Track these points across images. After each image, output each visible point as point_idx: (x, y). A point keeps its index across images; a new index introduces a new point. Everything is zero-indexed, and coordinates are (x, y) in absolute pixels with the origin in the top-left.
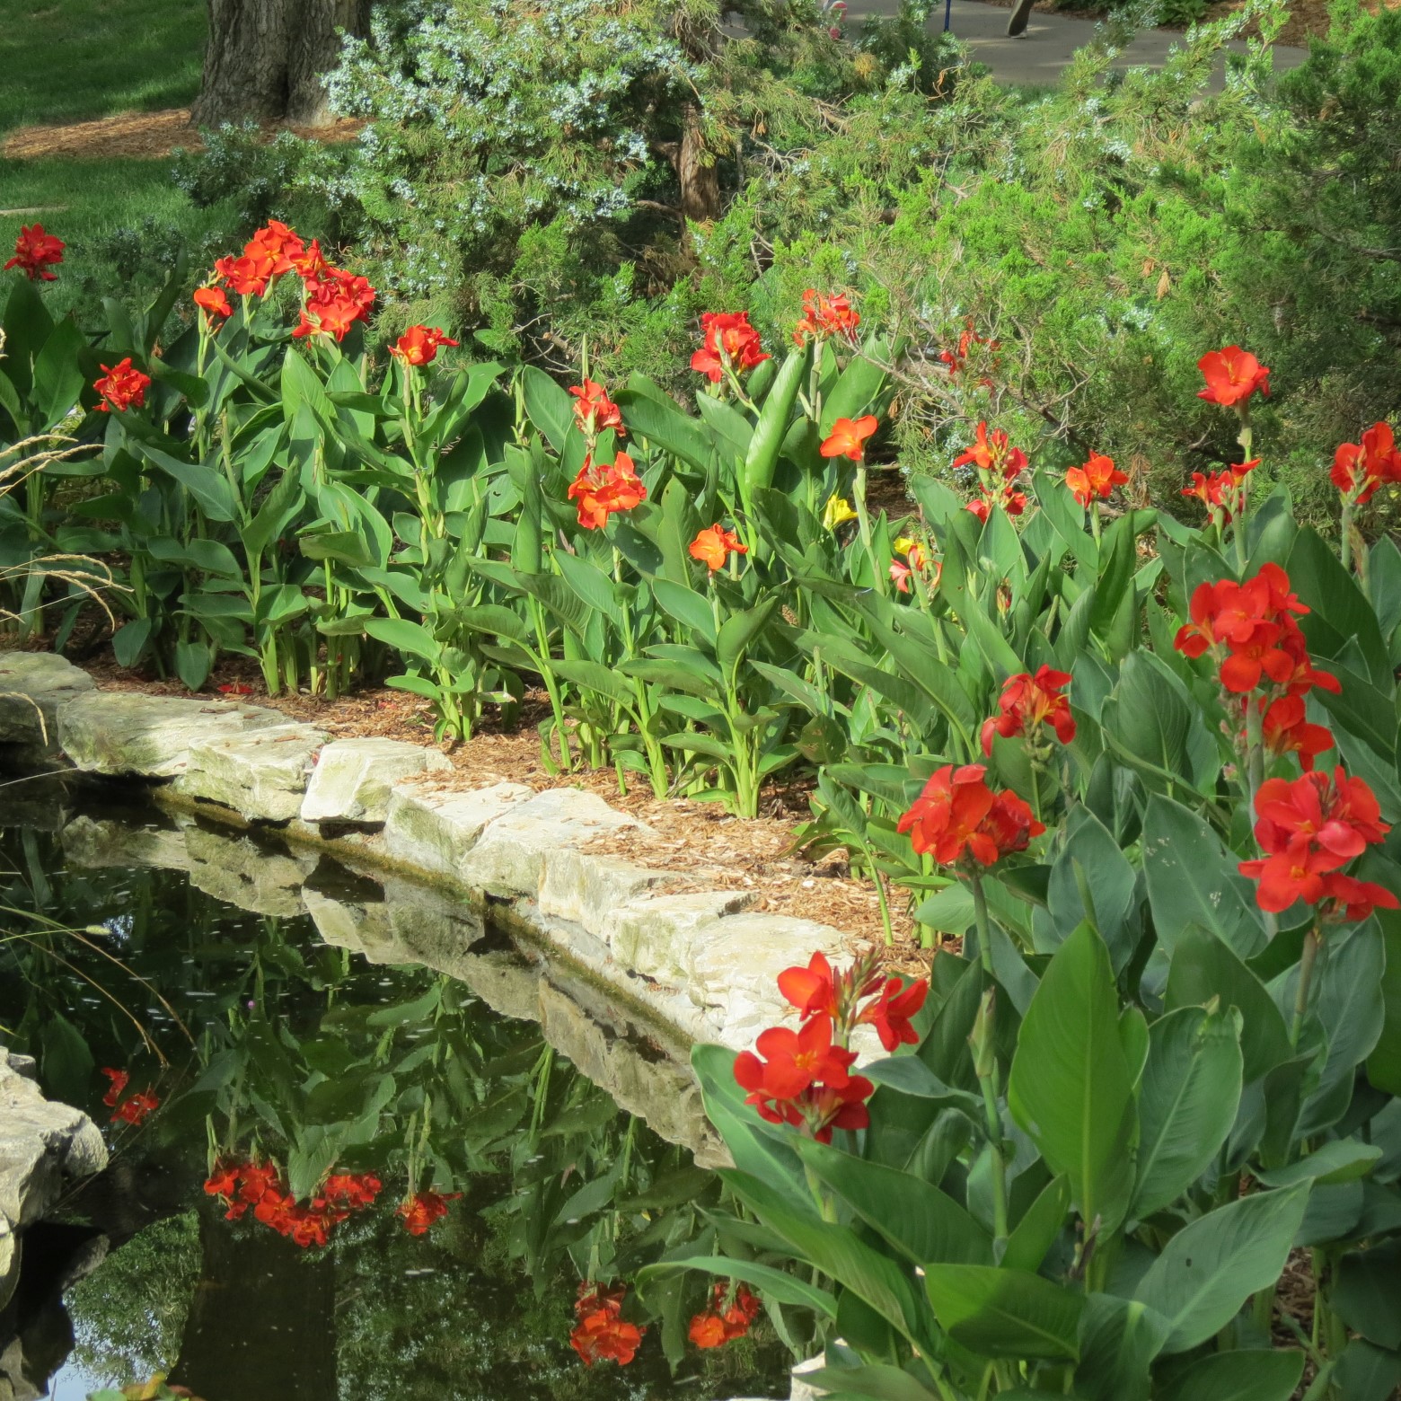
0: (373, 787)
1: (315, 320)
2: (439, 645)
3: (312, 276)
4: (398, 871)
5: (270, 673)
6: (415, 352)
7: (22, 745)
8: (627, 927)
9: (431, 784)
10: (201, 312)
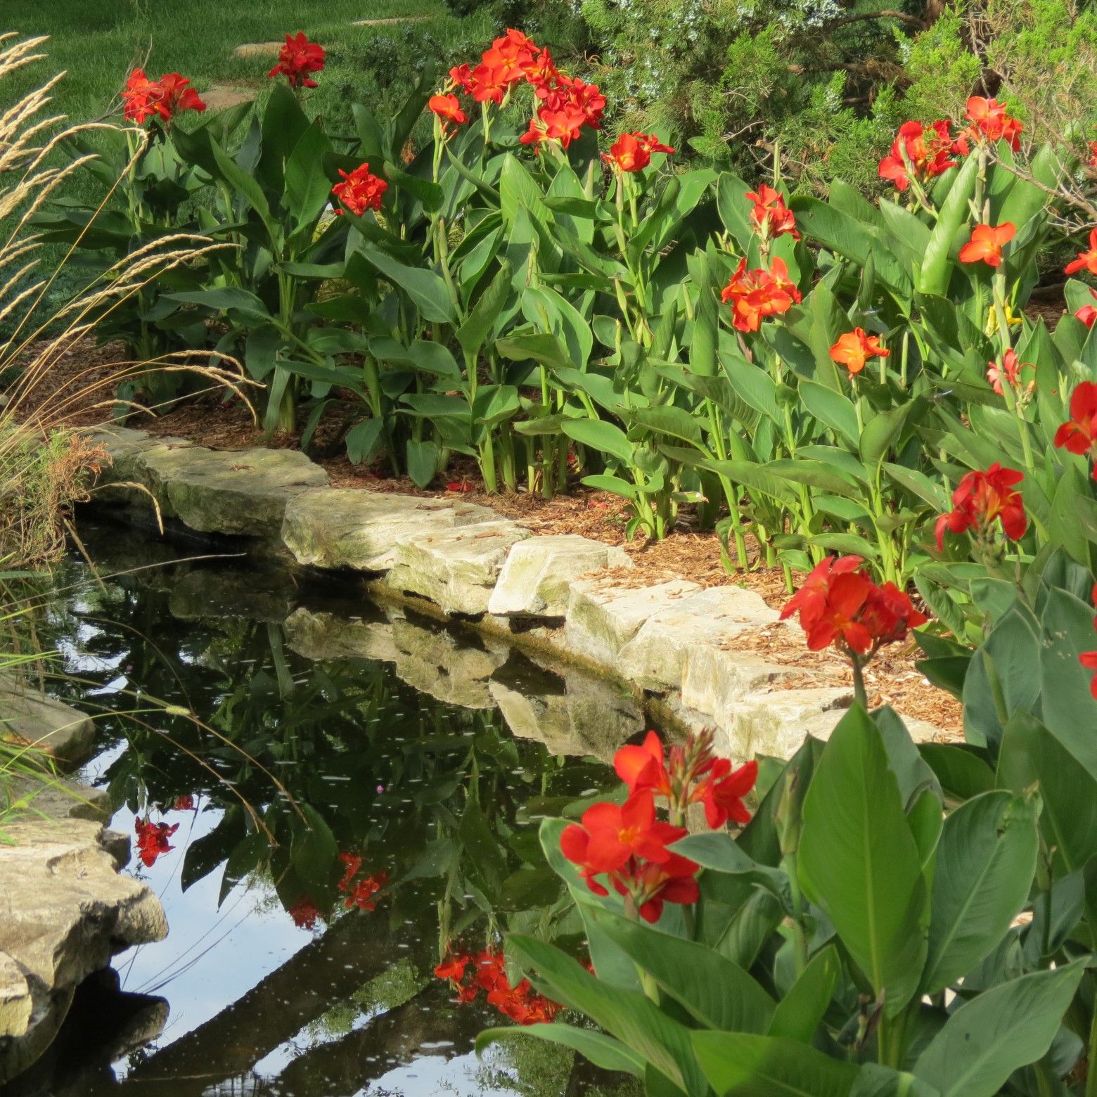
0: (554, 582)
1: (543, 126)
2: (633, 446)
3: (544, 83)
4: (575, 664)
5: (487, 471)
6: (627, 159)
7: (256, 539)
8: (741, 720)
9: (609, 580)
10: (436, 118)
